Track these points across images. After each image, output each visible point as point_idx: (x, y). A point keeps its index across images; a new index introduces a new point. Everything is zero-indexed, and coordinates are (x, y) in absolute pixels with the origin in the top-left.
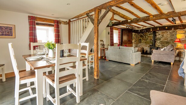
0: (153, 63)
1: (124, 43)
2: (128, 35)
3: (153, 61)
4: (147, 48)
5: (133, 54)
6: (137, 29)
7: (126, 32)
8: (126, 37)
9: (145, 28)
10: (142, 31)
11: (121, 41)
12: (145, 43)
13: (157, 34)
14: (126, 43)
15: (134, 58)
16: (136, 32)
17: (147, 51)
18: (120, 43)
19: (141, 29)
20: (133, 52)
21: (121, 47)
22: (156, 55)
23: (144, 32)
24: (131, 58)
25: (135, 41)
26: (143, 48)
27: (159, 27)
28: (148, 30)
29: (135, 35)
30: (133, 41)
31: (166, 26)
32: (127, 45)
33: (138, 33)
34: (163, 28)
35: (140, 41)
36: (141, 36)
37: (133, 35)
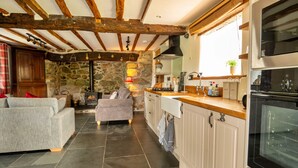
0: (99, 127)
1: (22, 87)
2: (32, 65)
3: (99, 123)
4: (79, 96)
5: (57, 119)
6: (56, 52)
7: (26, 57)
8: (26, 69)
9: (73, 51)
10: (67, 59)
11: (10, 80)
12: (75, 84)
13: (95, 67)
14: (29, 87)
15: (61, 128)
16: (54, 58)
17: (79, 101)
18: (6, 86)
19: (66, 53)
20: (57, 111)
21: (11, 99)
22: (105, 110)
23: (73, 60)
24: (50, 131)
25: (52, 81)
26: (72, 96)
27: (101, 54)
28: (80, 56)
29: (52, 66)
30: (48, 81)
31: (111, 54)
32: (33, 91)
33: (57, 62)
34: (107, 56)
35: (63, 81)
36: (65, 70)
37: (47, 67)
